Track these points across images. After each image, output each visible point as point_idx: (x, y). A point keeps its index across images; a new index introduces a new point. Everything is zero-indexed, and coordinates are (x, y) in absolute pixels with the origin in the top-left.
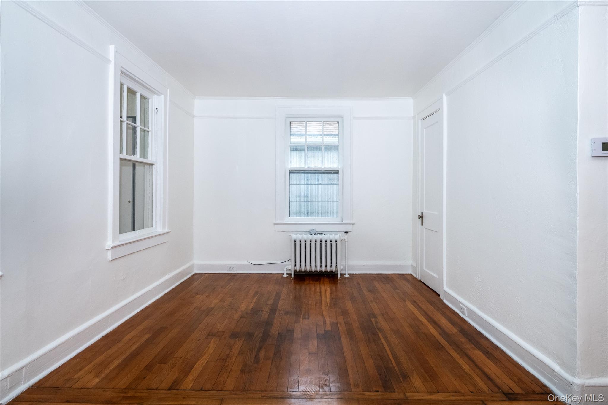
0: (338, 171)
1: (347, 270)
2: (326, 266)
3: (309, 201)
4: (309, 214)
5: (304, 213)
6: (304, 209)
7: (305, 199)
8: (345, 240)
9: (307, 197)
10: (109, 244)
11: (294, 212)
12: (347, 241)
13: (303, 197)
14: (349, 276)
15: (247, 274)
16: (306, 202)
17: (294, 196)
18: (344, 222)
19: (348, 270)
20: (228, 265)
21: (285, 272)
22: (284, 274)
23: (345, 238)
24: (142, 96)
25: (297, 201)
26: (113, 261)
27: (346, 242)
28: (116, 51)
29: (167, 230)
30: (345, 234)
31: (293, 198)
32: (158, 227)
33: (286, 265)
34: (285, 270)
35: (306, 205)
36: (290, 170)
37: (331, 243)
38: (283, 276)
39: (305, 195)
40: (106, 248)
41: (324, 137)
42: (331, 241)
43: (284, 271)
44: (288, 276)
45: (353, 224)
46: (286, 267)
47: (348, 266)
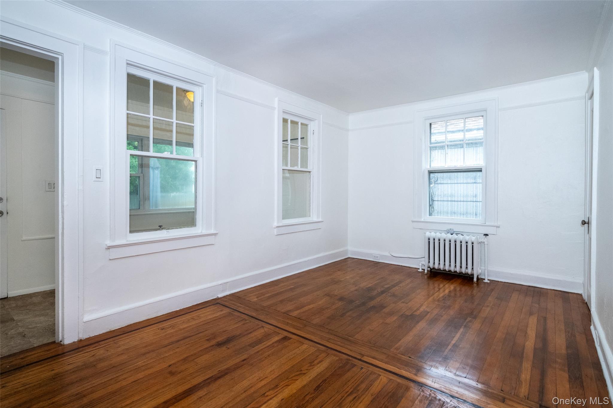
0: (481, 169)
1: (486, 274)
2: (461, 267)
3: (478, 201)
4: (478, 215)
5: (472, 214)
6: (472, 210)
7: (473, 199)
8: (484, 242)
9: (476, 197)
10: (276, 224)
11: (460, 212)
12: (488, 244)
13: (471, 197)
14: (489, 282)
15: (389, 264)
16: (474, 203)
17: (460, 196)
18: (487, 224)
19: (488, 276)
20: (373, 254)
21: (421, 267)
22: (419, 269)
23: (484, 241)
24: (302, 124)
25: (464, 201)
26: (278, 236)
27: (486, 245)
28: (279, 101)
29: (320, 220)
30: (485, 236)
31: (459, 198)
32: (314, 218)
33: (422, 261)
34: (421, 265)
35: (474, 206)
36: (429, 171)
37: (467, 244)
38: (419, 270)
39: (473, 195)
40: (274, 227)
41: (466, 133)
42: (467, 243)
43: (419, 266)
44: (423, 272)
45: (498, 227)
46: (421, 263)
47: (488, 272)
